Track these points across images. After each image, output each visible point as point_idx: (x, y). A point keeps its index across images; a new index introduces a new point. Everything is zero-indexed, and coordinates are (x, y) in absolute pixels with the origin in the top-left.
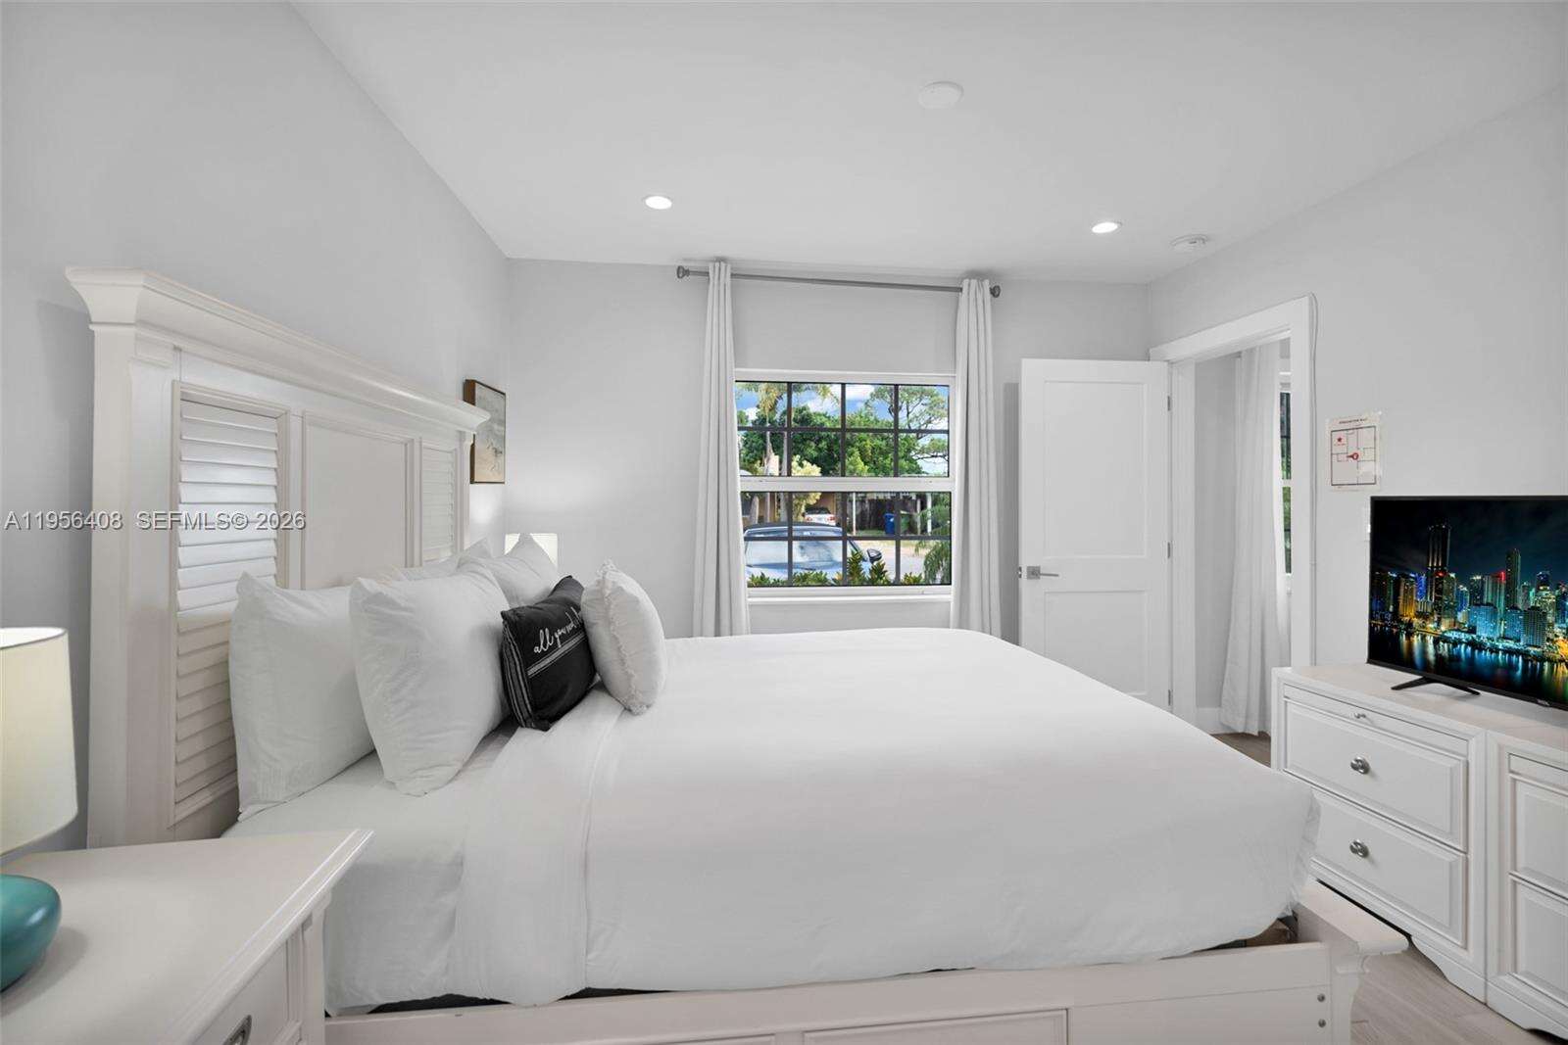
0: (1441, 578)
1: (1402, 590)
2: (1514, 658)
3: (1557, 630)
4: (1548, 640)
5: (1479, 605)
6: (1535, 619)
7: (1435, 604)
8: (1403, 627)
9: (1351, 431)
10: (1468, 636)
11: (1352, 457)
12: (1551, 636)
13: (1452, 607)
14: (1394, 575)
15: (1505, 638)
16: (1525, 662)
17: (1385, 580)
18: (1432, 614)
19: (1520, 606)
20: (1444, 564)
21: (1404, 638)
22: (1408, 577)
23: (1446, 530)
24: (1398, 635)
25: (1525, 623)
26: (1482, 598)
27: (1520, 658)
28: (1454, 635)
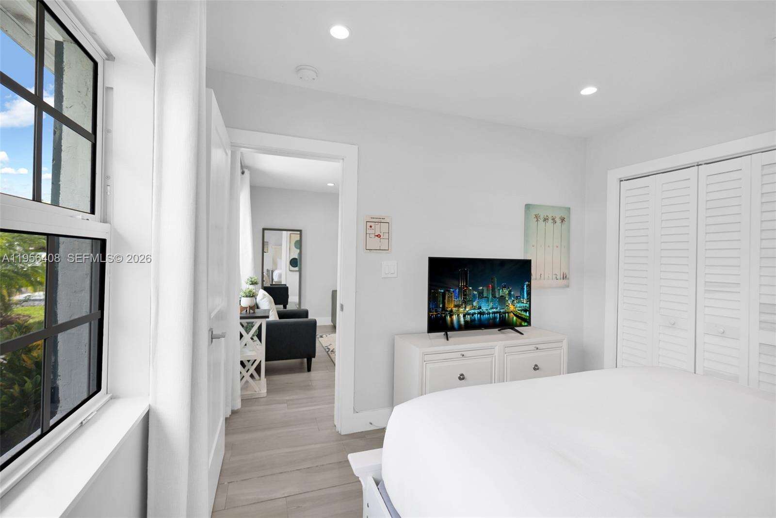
0: (466, 290)
1: (447, 297)
2: (496, 315)
3: (509, 302)
4: (507, 306)
5: (482, 298)
6: (502, 300)
7: (463, 300)
8: (448, 313)
9: (377, 223)
10: (478, 311)
11: (377, 236)
12: (507, 304)
13: (471, 301)
14: (442, 291)
15: (492, 308)
16: (500, 315)
17: (437, 294)
18: (462, 305)
19: (497, 296)
20: (466, 284)
21: (448, 318)
22: (449, 291)
23: (467, 270)
24: (445, 317)
25: (499, 301)
26: (483, 295)
27: (498, 314)
28: (472, 311)
